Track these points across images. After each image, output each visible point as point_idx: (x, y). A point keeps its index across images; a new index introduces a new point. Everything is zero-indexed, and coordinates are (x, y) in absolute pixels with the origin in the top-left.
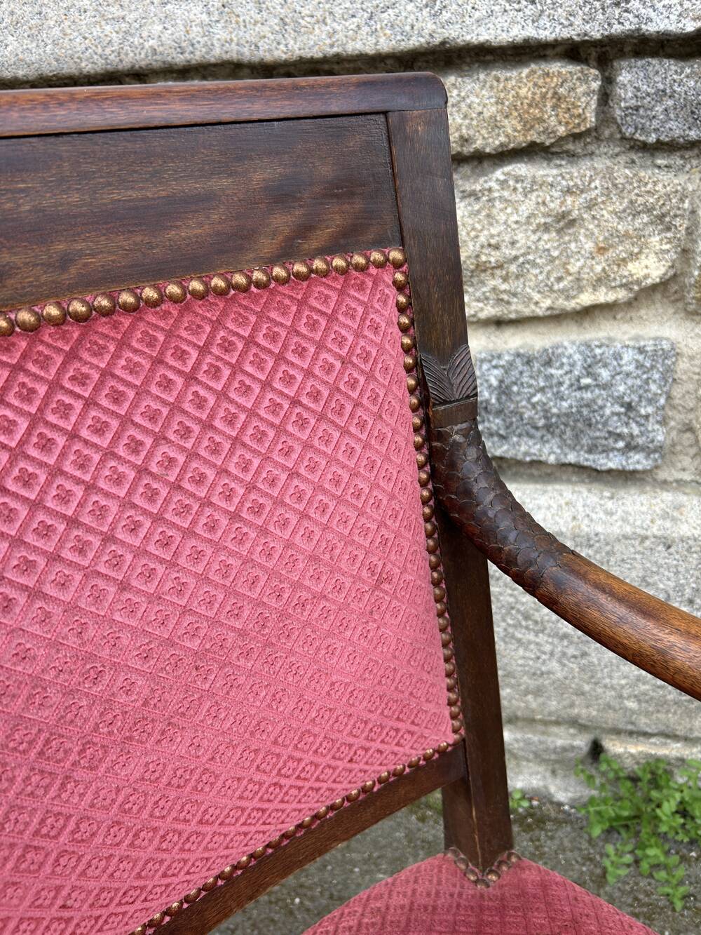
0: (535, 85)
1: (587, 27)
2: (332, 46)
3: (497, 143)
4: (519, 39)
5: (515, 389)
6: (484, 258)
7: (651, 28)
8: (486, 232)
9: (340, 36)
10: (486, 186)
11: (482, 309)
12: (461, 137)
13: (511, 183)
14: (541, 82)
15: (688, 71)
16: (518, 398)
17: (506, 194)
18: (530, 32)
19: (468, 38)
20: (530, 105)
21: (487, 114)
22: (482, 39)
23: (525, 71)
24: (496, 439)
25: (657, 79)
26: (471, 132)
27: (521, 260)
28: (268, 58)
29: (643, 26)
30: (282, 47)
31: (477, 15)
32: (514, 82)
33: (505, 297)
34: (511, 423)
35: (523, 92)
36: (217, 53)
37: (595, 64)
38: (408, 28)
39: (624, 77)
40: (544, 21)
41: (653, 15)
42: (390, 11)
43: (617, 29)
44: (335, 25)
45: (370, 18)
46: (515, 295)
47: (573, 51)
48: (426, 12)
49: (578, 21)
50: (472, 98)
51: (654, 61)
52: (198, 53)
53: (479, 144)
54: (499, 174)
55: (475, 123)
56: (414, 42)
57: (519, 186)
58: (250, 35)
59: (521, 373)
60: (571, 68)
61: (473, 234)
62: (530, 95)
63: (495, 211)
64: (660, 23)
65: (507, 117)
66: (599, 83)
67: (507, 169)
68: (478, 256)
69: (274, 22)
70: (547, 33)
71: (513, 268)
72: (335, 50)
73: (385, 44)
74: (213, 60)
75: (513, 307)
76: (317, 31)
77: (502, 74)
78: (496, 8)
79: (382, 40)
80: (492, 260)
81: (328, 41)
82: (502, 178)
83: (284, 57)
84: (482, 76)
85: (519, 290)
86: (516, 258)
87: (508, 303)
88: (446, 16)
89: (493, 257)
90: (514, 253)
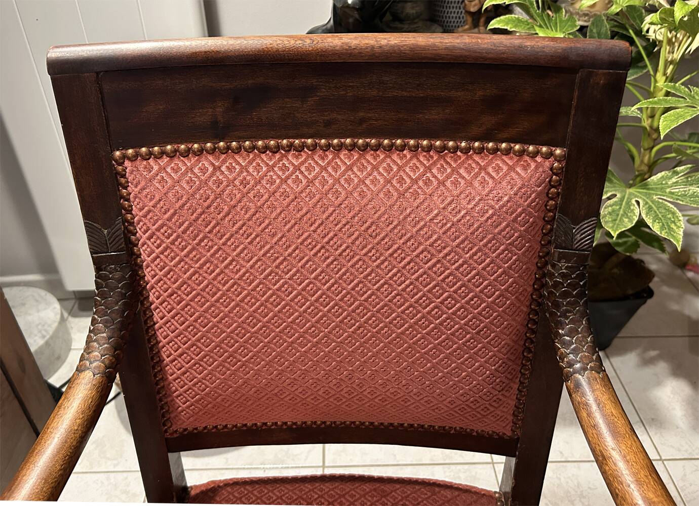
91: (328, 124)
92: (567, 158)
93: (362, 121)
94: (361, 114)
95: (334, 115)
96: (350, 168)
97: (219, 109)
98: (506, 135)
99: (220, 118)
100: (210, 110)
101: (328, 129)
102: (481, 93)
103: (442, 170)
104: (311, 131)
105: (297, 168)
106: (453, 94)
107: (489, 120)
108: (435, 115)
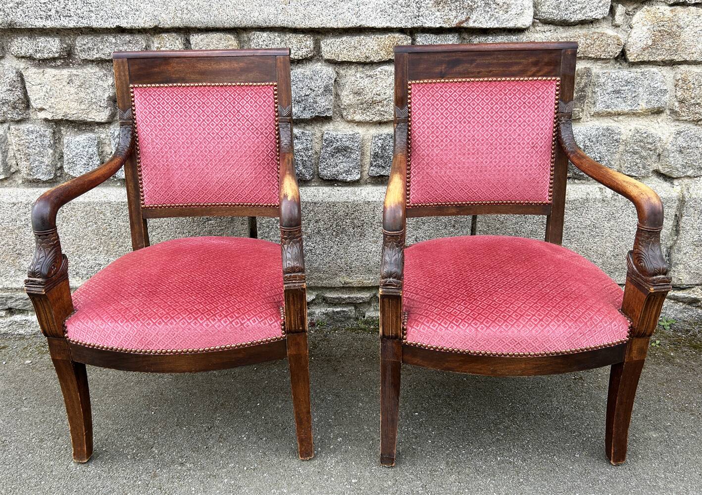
0: (390, 40)
1: (406, 24)
2: (322, 24)
3: (378, 59)
4: (385, 26)
5: (387, 147)
6: (375, 99)
7: (426, 25)
8: (375, 89)
9: (325, 21)
10: (375, 73)
11: (374, 118)
12: (366, 56)
13: (384, 72)
14: (392, 40)
15: (438, 38)
16: (389, 151)
17: (382, 76)
18: (388, 24)
19: (368, 25)
20: (389, 47)
21: (375, 49)
22: (373, 26)
23: (387, 36)
24: (381, 168)
25: (429, 40)
26: (369, 55)
27: (388, 99)
28: (298, 27)
29: (424, 25)
30: (304, 23)
31: (371, 18)
32: (383, 39)
33: (383, 113)
34: (386, 161)
35: (386, 43)
36: (279, 24)
37: (408, 34)
38: (348, 21)
39: (419, 39)
40: (393, 21)
41: (427, 22)
42: (342, 15)
43: (416, 25)
44: (323, 18)
45: (335, 17)
46: (386, 112)
47: (402, 31)
48: (354, 16)
49: (403, 22)
50: (370, 44)
51: (428, 35)
52: (271, 23)
53: (372, 59)
54: (379, 69)
55: (370, 52)
56: (350, 25)
57: (386, 73)
58: (292, 19)
59: (389, 141)
60: (402, 36)
61: (371, 90)
62: (389, 43)
63: (378, 82)
64: (428, 24)
65: (381, 50)
66: (411, 41)
67: (382, 67)
68: (372, 98)
69: (301, 15)
70: (394, 25)
71: (385, 102)
72: (323, 26)
73: (340, 26)
74: (277, 26)
75: (385, 117)
76: (316, 19)
77: (380, 37)
78: (377, 17)
79: (339, 24)
80: (378, 99)
81: (320, 23)
82: (380, 70)
83: (304, 27)
84: (373, 37)
85: (387, 110)
86: (386, 99)
87: (384, 115)
88: (361, 18)
89: (379, 98)
90: (385, 97)
91: (479, 73)
92: (561, 80)
93: (490, 71)
94: (490, 69)
95: (481, 69)
96: (487, 87)
97: (443, 68)
98: (540, 74)
99: (443, 71)
100: (440, 68)
101: (478, 75)
102: (531, 60)
103: (519, 86)
104: (473, 75)
105: (468, 87)
106: (522, 61)
107: (534, 69)
108: (515, 68)
